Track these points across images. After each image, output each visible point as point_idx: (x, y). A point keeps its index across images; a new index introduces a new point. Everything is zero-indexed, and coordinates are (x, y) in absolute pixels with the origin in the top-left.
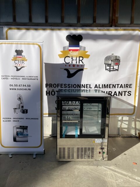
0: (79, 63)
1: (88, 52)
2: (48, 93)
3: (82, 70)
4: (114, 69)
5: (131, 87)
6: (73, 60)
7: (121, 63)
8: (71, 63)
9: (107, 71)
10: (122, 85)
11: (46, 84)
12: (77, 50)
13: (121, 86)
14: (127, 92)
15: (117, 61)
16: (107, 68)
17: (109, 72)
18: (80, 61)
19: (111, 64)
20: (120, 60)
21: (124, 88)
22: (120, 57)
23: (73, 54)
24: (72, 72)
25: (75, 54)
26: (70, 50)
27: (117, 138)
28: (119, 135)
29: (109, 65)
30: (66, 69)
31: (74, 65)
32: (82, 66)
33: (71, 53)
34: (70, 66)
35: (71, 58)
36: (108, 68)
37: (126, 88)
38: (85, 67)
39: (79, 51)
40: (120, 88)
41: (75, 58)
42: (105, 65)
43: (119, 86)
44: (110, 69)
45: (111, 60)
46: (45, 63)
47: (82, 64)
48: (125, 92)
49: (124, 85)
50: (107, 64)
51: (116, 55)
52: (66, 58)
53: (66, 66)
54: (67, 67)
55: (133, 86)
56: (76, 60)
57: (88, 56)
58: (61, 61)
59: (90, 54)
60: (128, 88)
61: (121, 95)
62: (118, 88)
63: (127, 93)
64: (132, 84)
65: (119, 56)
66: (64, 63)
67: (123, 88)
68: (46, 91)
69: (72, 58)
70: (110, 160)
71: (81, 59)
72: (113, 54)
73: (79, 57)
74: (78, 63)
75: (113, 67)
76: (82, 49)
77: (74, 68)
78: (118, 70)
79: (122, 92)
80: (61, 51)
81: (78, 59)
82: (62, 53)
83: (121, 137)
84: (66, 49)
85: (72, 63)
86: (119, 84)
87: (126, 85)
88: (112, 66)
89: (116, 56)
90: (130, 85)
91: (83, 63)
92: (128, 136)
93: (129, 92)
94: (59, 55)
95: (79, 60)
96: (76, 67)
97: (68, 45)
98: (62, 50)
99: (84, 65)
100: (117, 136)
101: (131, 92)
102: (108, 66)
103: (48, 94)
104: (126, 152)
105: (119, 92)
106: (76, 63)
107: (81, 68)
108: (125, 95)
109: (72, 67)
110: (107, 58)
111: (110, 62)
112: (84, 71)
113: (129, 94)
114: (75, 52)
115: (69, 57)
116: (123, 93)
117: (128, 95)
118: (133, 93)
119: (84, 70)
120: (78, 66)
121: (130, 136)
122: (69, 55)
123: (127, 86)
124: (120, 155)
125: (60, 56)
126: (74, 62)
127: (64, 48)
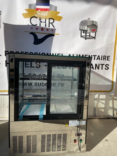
0: (49, 27)
1: (59, 13)
2: (8, 63)
3: (53, 35)
4: (91, 37)
5: (108, 59)
6: (41, 22)
7: (98, 29)
8: (38, 25)
9: (82, 38)
10: (99, 56)
11: (6, 52)
12: (46, 10)
13: (98, 58)
14: (105, 65)
15: (94, 27)
16: (82, 35)
17: (85, 40)
18: (51, 24)
19: (87, 30)
20: (97, 26)
21: (102, 60)
22: (97, 23)
23: (41, 15)
24: (40, 37)
25: (45, 15)
26: (37, 9)
27: (93, 120)
28: (95, 116)
29: (85, 32)
30: (31, 33)
31: (42, 29)
32: (52, 30)
33: (39, 13)
34: (37, 29)
35: (38, 19)
36: (84, 34)
37: (103, 60)
38: (56, 32)
39: (49, 11)
40: (97, 60)
41: (43, 20)
42: (80, 31)
43: (96, 57)
44: (86, 36)
45: (88, 26)
46: (4, 23)
47: (52, 27)
48: (102, 65)
49: (102, 56)
50: (82, 30)
51: (93, 20)
52: (32, 19)
53: (32, 28)
54: (34, 31)
55: (111, 58)
56: (45, 22)
57: (60, 19)
58: (26, 22)
59: (62, 16)
60: (105, 60)
61: (98, 69)
62: (94, 59)
63: (104, 67)
64: (110, 56)
65: (96, 21)
66: (30, 24)
67: (100, 60)
68: (6, 61)
69: (40, 20)
70: (89, 151)
71: (51, 21)
72: (89, 19)
73: (49, 19)
74: (47, 27)
75: (90, 34)
76: (53, 9)
77: (42, 32)
78: (94, 38)
79: (99, 64)
80: (26, 10)
81: (47, 21)
82: (27, 12)
83: (98, 118)
84: (33, 8)
85: (40, 25)
86: (96, 56)
87: (104, 56)
88: (88, 33)
89: (93, 22)
90: (108, 56)
91: (54, 27)
92: (105, 117)
93: (107, 66)
94: (23, 14)
95: (49, 23)
96: (45, 31)
97: (36, 3)
98: (28, 8)
99: (55, 29)
100: (93, 117)
101: (108, 65)
102: (83, 33)
103: (8, 65)
104: (107, 138)
105: (96, 65)
106: (46, 26)
107: (52, 33)
108: (102, 69)
109: (39, 31)
110: (83, 23)
111: (86, 28)
112: (54, 37)
113: (107, 68)
114: (43, 12)
115: (37, 18)
116: (101, 66)
117: (105, 69)
118: (110, 67)
119: (55, 35)
120: (48, 30)
121: (107, 117)
122: (36, 16)
123: (105, 58)
124: (101, 143)
125: (25, 16)
126: (43, 25)
127: (30, 6)
